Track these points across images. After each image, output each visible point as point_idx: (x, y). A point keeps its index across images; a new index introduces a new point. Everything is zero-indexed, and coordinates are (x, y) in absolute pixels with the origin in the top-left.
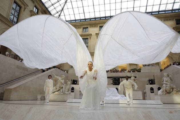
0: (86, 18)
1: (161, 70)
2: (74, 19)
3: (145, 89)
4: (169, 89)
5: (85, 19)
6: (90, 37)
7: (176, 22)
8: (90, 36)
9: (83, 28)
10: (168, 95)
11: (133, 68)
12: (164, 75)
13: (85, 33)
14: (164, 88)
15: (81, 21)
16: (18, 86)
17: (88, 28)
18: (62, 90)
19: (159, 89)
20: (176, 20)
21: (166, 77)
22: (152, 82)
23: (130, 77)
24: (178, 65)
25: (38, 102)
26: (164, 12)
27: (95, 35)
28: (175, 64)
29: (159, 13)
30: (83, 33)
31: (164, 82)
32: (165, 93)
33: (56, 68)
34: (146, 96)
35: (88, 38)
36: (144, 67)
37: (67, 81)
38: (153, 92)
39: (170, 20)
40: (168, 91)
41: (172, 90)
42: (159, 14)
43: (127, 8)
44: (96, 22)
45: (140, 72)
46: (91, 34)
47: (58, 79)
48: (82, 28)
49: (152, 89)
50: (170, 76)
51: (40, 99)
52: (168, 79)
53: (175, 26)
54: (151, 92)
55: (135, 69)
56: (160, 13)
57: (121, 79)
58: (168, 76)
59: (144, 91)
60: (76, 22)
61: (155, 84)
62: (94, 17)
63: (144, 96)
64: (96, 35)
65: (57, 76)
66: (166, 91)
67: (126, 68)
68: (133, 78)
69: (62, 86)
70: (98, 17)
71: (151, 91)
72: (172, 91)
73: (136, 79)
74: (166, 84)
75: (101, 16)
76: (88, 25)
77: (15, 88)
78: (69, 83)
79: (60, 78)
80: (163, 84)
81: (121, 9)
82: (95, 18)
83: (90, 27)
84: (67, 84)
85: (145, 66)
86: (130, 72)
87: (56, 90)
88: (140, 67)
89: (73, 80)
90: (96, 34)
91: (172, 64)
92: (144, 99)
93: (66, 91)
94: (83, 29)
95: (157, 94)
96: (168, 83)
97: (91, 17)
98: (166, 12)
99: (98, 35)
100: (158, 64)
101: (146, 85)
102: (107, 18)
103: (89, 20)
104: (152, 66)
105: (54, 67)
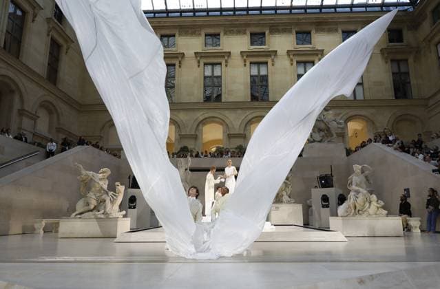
0: (169, 8)
3: (309, 197)
5: (166, 9)
6: (180, 62)
7: (389, 35)
8: (180, 59)
9: (162, 36)
10: (359, 216)
13: (167, 49)
14: (352, 201)
15: (155, 17)
17: (174, 36)
18: (103, 208)
20: (388, 31)
21: (358, 175)
22: (326, 181)
26: (364, 9)
27: (193, 55)
29: (351, 10)
31: (354, 187)
32: (353, 211)
33: (86, 146)
35: (174, 65)
36: (310, 144)
38: (328, 206)
40: (359, 207)
42: (351, 12)
44: (195, 21)
45: (301, 156)
46: (183, 54)
47: (92, 179)
49: (325, 199)
52: (362, 177)
53: (384, 46)
54: (323, 206)
56: (354, 9)
59: (308, 202)
61: (332, 186)
62: (192, 7)
63: (308, 213)
64: (196, 57)
65: (89, 169)
66: (355, 207)
69: (102, 197)
70: (200, 7)
71: (324, 203)
75: (211, 6)
76: (174, 27)
78: (121, 188)
79: (96, 177)
82: (194, 11)
83: (180, 35)
85: (312, 142)
87: (86, 208)
89: (134, 177)
90: (195, 53)
92: (307, 225)
94: (162, 39)
95: (335, 214)
96: (362, 188)
97: (182, 8)
98: (369, 9)
99: (201, 57)
100: (342, 135)
101: (312, 190)
102: (224, 13)
103: (178, 14)
104: (329, 142)
105: (81, 142)
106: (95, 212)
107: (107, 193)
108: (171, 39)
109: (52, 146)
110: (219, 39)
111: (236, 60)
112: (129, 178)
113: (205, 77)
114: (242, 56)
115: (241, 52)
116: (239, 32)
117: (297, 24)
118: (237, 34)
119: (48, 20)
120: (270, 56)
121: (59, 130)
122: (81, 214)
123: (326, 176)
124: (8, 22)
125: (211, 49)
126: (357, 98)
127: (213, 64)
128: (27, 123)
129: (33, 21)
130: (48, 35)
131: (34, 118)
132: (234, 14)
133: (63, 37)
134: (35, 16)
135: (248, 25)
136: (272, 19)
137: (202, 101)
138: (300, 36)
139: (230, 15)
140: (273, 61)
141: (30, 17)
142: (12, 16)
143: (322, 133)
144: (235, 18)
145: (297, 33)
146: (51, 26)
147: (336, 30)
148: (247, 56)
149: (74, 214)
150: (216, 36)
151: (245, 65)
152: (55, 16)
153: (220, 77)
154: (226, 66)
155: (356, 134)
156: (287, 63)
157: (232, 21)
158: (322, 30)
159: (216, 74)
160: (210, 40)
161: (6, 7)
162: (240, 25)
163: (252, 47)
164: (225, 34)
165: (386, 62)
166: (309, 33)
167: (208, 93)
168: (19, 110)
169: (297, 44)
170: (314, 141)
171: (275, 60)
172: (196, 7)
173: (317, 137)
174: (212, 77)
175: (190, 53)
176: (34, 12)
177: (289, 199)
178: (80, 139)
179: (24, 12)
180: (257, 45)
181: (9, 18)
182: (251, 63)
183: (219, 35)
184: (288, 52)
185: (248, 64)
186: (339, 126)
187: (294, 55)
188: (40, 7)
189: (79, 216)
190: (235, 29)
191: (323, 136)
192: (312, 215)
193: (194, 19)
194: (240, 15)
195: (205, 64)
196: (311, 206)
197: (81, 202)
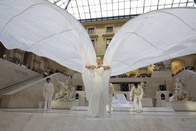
1: (173, 75)
2: (79, 19)
3: (155, 95)
4: (181, 96)
5: (91, 19)
6: (96, 39)
9: (89, 29)
10: (180, 101)
11: (143, 73)
12: (176, 80)
13: (91, 34)
14: (176, 94)
15: (86, 22)
17: (94, 29)
18: (65, 97)
19: (171, 95)
21: (178, 83)
22: (163, 88)
23: (140, 83)
24: (191, 70)
25: (40, 110)
28: (187, 69)
31: (176, 88)
32: (177, 99)
33: (59, 73)
34: (157, 103)
35: (94, 40)
37: (71, 87)
38: (164, 99)
40: (180, 98)
41: (184, 96)
43: (137, 8)
45: (150, 77)
46: (98, 36)
47: (61, 85)
49: (163, 96)
50: (182, 81)
51: (41, 107)
52: (180, 84)
54: (162, 99)
55: (145, 73)
57: (129, 84)
58: (180, 81)
59: (155, 97)
60: (81, 22)
61: (166, 90)
62: (101, 17)
63: (155, 103)
64: (103, 37)
65: (60, 81)
66: (178, 98)
67: (135, 73)
68: (142, 84)
69: (65, 92)
70: (105, 17)
72: (185, 98)
73: (145, 84)
74: (178, 90)
75: (109, 16)
76: (94, 25)
77: (14, 94)
78: (73, 88)
79: (63, 84)
81: (130, 8)
82: (102, 18)
83: (96, 28)
84: (71, 90)
85: (155, 71)
86: (140, 77)
87: (59, 97)
88: (151, 72)
89: (78, 86)
90: (103, 35)
91: (184, 69)
92: (154, 106)
93: (70, 97)
94: (89, 30)
95: (168, 101)
96: (181, 88)
97: (97, 17)
99: (105, 37)
100: (170, 68)
101: (156, 92)
102: (114, 18)
103: (96, 20)
104: (163, 70)
105: (57, 71)
106: (62, 98)
107: (67, 91)
109: (46, 73)
110: (112, 29)
112: (76, 86)
113: (107, 45)
118: (120, 27)
121: (48, 68)
122: (57, 99)
123: (163, 85)
125: (109, 33)
127: (110, 40)
128: (36, 65)
131: (39, 63)
132: (119, 19)
135: (125, 22)
139: (117, 19)
143: (160, 67)
149: (54, 99)
155: (176, 68)
157: (118, 21)
160: (109, 30)
162: (121, 23)
164: (115, 27)
168: (34, 60)
170: (156, 70)
172: (103, 17)
173: (158, 68)
175: (100, 35)
177: (146, 96)
178: (57, 70)
183: (112, 27)
186: (168, 63)
189: (56, 100)
190: (119, 25)
192: (157, 104)
193: (102, 21)
194: (121, 19)
195: (107, 40)
196: (156, 100)
197: (57, 94)
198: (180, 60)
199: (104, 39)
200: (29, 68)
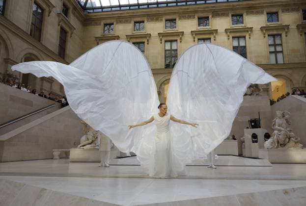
0: (140, 2)
1: (272, 103)
2: (118, 4)
3: (243, 135)
4: (283, 140)
5: (138, 3)
6: (148, 41)
7: (303, 14)
8: (148, 38)
9: (135, 22)
10: (281, 148)
13: (139, 31)
14: (275, 137)
15: (130, 9)
16: (16, 135)
19: (267, 136)
20: (303, 11)
21: (280, 119)
22: (255, 124)
27: (157, 35)
28: (295, 93)
30: (134, 32)
31: (277, 127)
32: (276, 145)
34: (245, 146)
35: (144, 43)
38: (256, 142)
39: (293, 10)
40: (281, 142)
41: (287, 140)
44: (158, 11)
46: (150, 34)
48: (133, 23)
49: (254, 136)
50: (287, 116)
52: (283, 121)
53: (300, 23)
54: (253, 142)
58: (283, 116)
59: (242, 138)
60: (120, 10)
61: (260, 127)
62: (156, 1)
63: (242, 146)
64: (159, 36)
66: (278, 142)
71: (253, 140)
72: (288, 142)
74: (280, 131)
76: (144, 16)
77: (10, 139)
80: (273, 130)
82: (157, 3)
83: (148, 21)
87: (88, 142)
90: (159, 34)
92: (241, 155)
94: (135, 25)
95: (262, 147)
96: (283, 128)
97: (149, 2)
99: (163, 36)
100: (267, 90)
101: (245, 130)
102: (179, 4)
103: (146, 6)
104: (257, 95)
106: (93, 145)
108: (141, 24)
110: (175, 23)
111: (188, 37)
113: (166, 51)
114: (192, 35)
115: (192, 32)
116: (189, 17)
117: (232, 9)
118: (188, 19)
119: (59, 15)
120: (213, 33)
122: (83, 146)
123: (255, 120)
124: (33, 17)
125: (170, 30)
126: (278, 63)
127: (171, 41)
128: (46, 86)
129: (49, 15)
130: (59, 25)
131: (51, 82)
132: (186, 5)
133: (68, 26)
134: (50, 12)
135: (196, 12)
136: (214, 7)
137: (164, 67)
138: (235, 18)
139: (183, 5)
140: (215, 37)
141: (47, 13)
142: (35, 13)
143: (252, 89)
144: (187, 7)
145: (233, 16)
146: (60, 19)
147: (262, 13)
148: (196, 34)
149: (79, 146)
150: (173, 21)
151: (194, 41)
152: (63, 11)
153: (176, 50)
154: (181, 42)
155: (277, 89)
156: (225, 38)
157: (185, 9)
158: (252, 13)
159: (173, 48)
160: (169, 24)
161: (31, 7)
162: (191, 12)
163: (199, 28)
164: (180, 19)
165: (301, 35)
166: (241, 16)
167: (168, 62)
169: (233, 24)
170: (246, 95)
171: (216, 37)
172: (158, 1)
173: (248, 91)
174: (171, 50)
175: (154, 34)
176: (49, 10)
179: (43, 10)
180: (203, 26)
181: (33, 14)
182: (199, 39)
183: (175, 20)
184: (226, 30)
185: (196, 40)
187: (230, 32)
188: (53, 6)
189: (82, 147)
190: (187, 15)
191: (252, 91)
192: (245, 148)
193: (158, 9)
194: (190, 5)
195: (166, 41)
196: (244, 142)
197: (83, 138)
198: (285, 76)
199: (161, 40)
200: (33, 92)
